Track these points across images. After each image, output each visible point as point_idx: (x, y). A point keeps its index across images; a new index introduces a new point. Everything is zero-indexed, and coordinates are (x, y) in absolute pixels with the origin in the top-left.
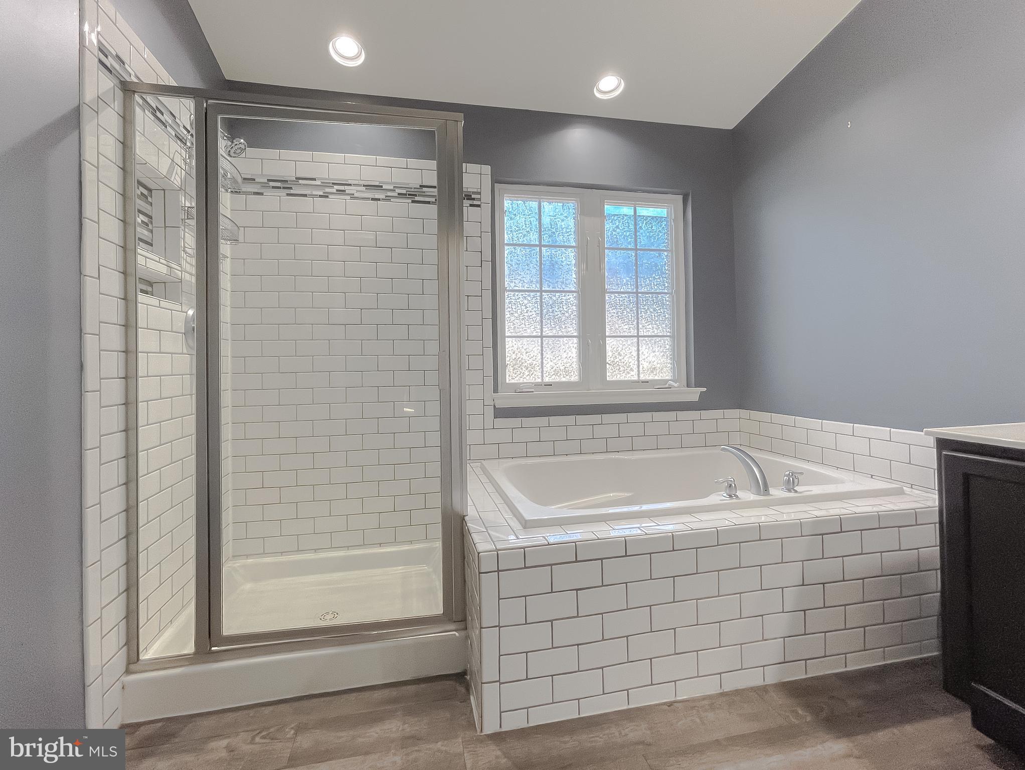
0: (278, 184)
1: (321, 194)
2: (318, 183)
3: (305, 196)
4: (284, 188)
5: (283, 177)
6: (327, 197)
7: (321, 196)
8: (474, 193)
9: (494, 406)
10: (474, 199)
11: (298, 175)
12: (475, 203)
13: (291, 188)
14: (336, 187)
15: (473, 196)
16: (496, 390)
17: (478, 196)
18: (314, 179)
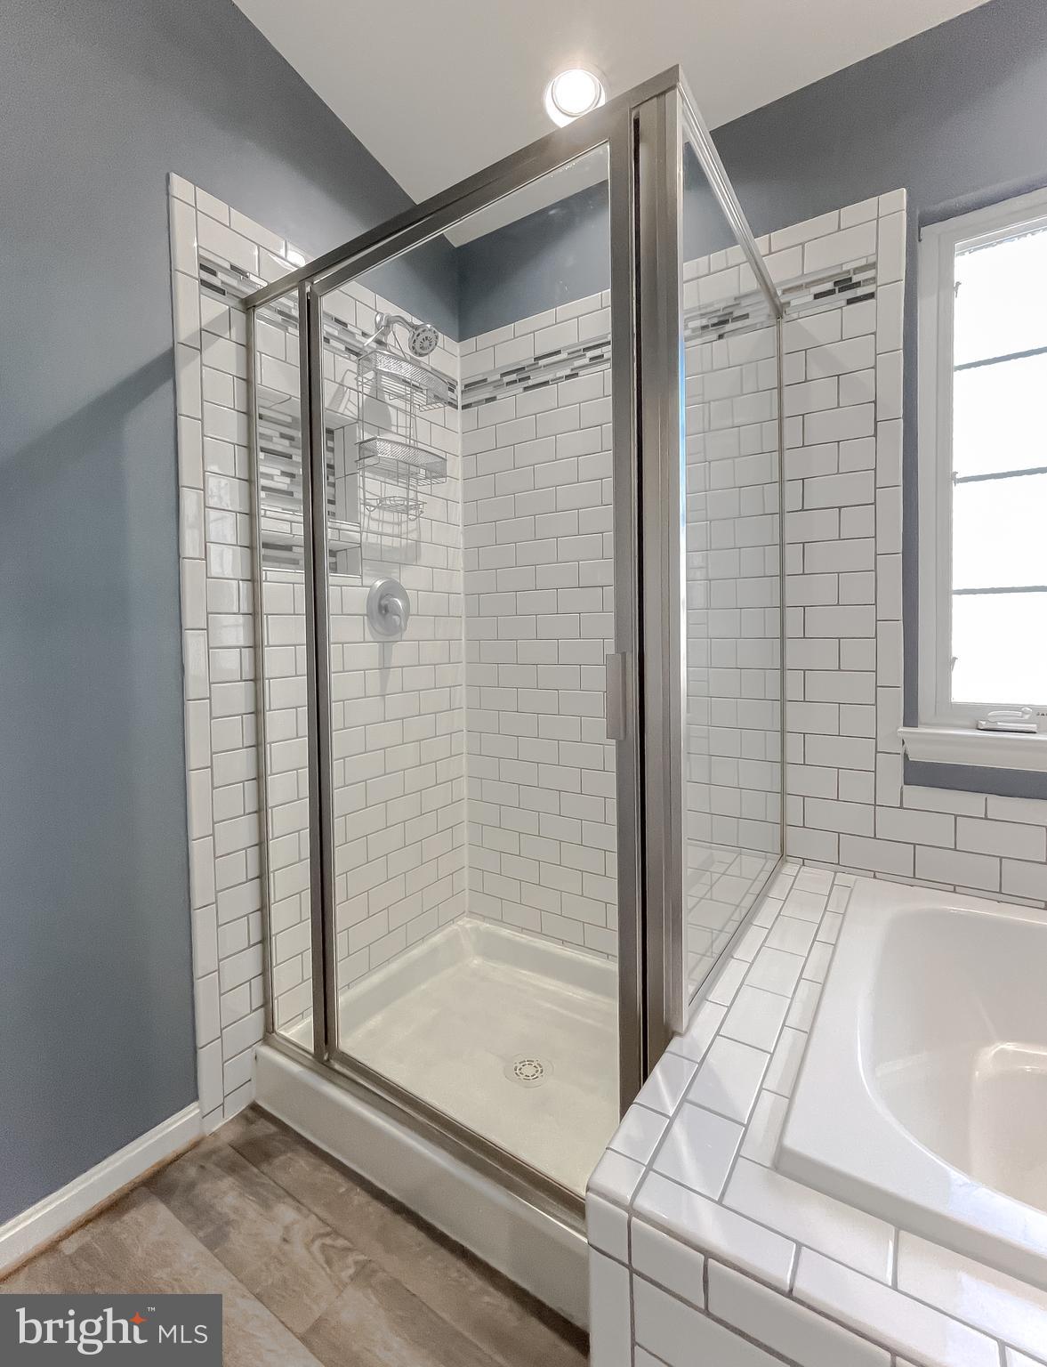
0: (513, 377)
1: (568, 372)
2: (563, 356)
3: (546, 383)
4: (520, 380)
5: (518, 363)
6: (576, 375)
7: (568, 377)
8: (857, 270)
9: (906, 756)
10: (858, 284)
11: (538, 353)
12: (860, 292)
13: (528, 378)
14: (590, 354)
15: (855, 279)
16: (911, 718)
17: (869, 274)
18: (558, 352)
